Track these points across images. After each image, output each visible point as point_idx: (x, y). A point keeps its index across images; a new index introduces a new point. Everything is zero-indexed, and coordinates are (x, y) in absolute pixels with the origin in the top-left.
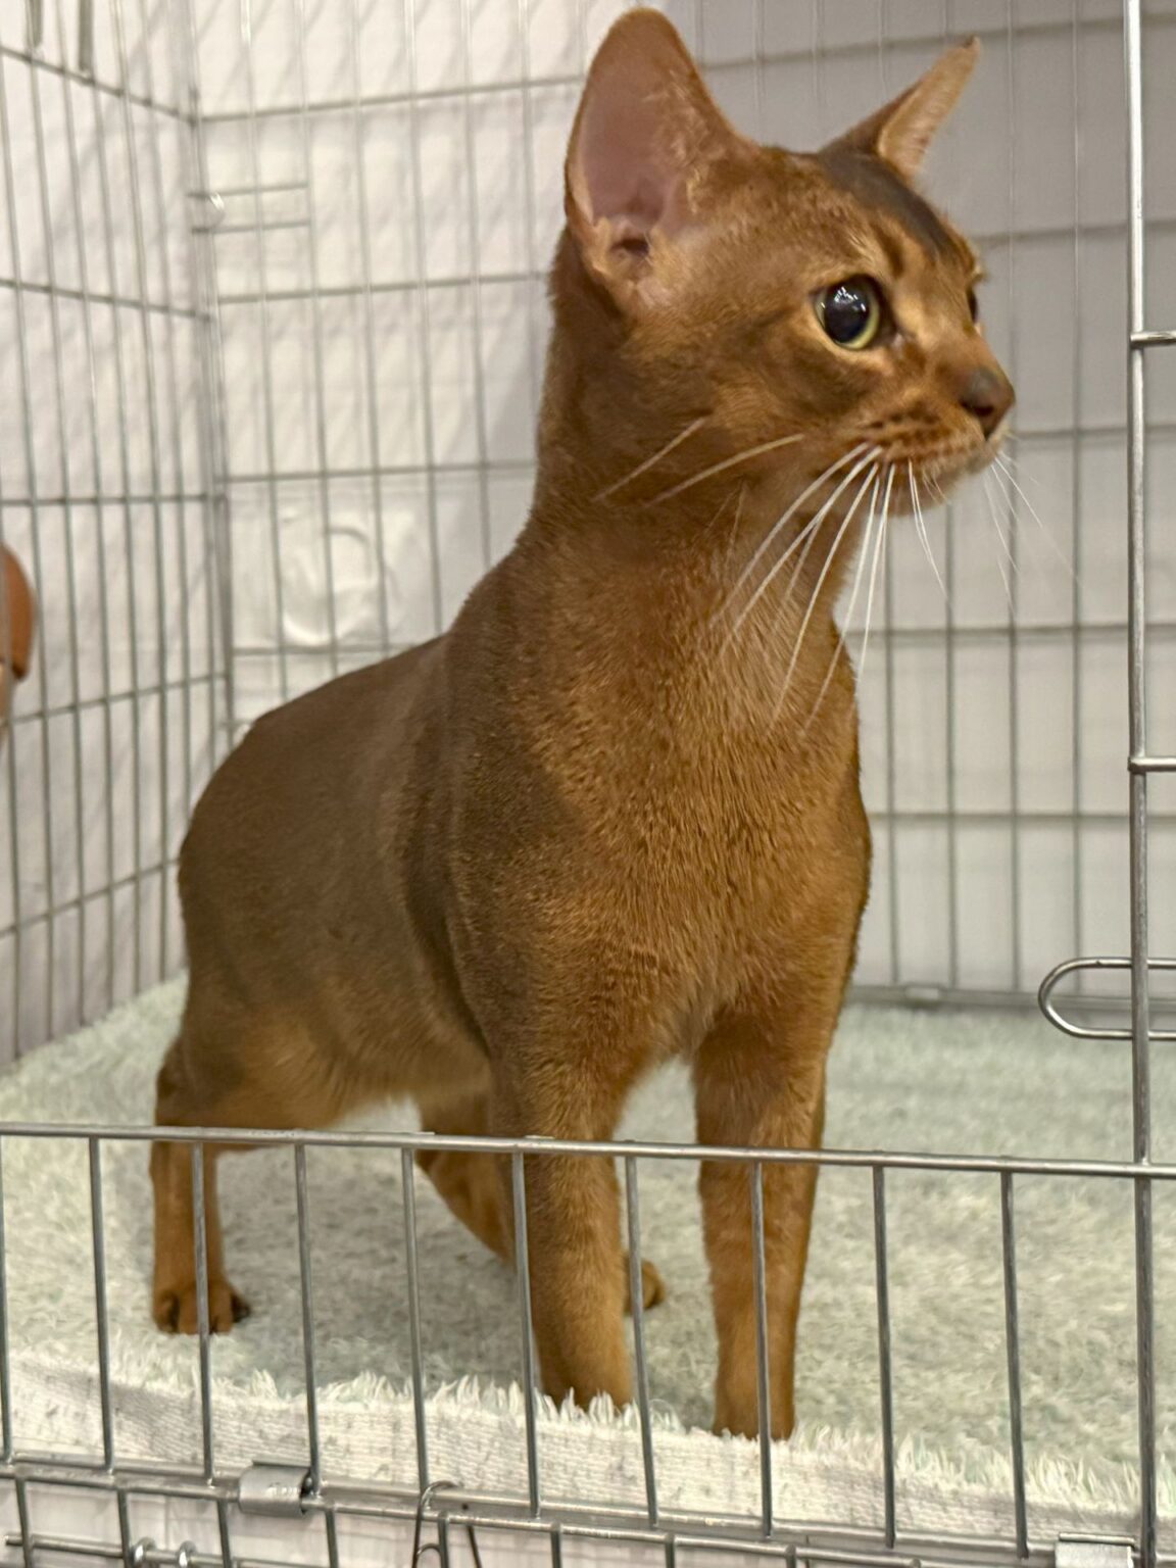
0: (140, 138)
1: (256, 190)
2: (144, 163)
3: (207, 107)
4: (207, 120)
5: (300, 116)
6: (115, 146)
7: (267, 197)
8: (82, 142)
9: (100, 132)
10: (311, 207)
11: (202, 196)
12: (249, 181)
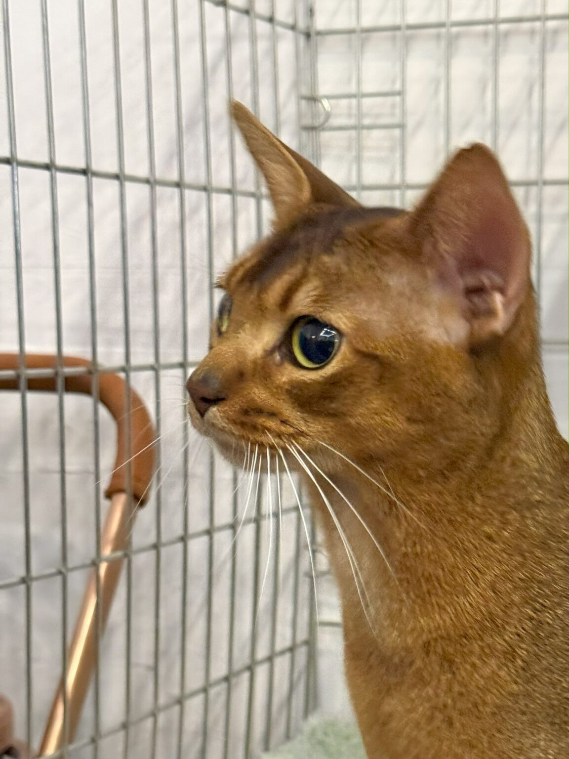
0: (262, 46)
1: (359, 95)
2: (264, 68)
3: (321, 22)
4: (319, 33)
5: (398, 33)
6: (241, 52)
7: (366, 102)
8: (213, 48)
9: (229, 40)
10: (404, 113)
11: (313, 99)
12: (353, 89)
